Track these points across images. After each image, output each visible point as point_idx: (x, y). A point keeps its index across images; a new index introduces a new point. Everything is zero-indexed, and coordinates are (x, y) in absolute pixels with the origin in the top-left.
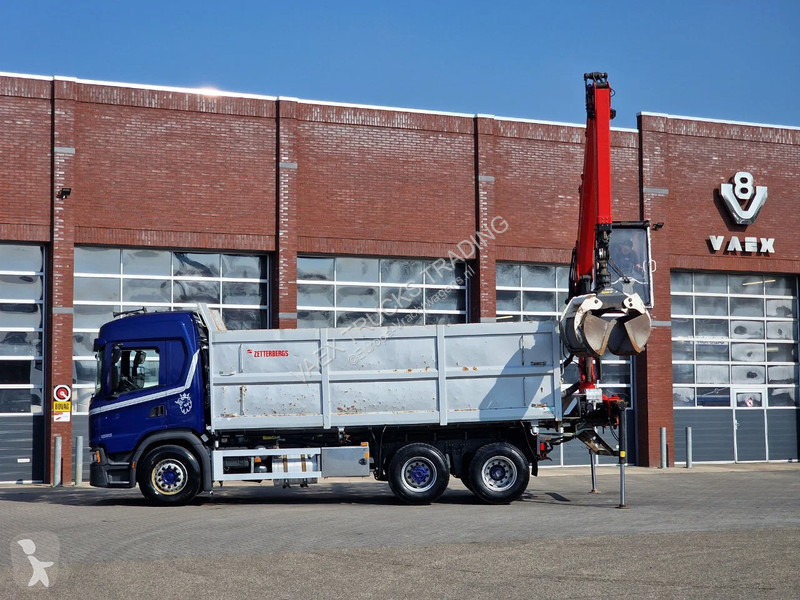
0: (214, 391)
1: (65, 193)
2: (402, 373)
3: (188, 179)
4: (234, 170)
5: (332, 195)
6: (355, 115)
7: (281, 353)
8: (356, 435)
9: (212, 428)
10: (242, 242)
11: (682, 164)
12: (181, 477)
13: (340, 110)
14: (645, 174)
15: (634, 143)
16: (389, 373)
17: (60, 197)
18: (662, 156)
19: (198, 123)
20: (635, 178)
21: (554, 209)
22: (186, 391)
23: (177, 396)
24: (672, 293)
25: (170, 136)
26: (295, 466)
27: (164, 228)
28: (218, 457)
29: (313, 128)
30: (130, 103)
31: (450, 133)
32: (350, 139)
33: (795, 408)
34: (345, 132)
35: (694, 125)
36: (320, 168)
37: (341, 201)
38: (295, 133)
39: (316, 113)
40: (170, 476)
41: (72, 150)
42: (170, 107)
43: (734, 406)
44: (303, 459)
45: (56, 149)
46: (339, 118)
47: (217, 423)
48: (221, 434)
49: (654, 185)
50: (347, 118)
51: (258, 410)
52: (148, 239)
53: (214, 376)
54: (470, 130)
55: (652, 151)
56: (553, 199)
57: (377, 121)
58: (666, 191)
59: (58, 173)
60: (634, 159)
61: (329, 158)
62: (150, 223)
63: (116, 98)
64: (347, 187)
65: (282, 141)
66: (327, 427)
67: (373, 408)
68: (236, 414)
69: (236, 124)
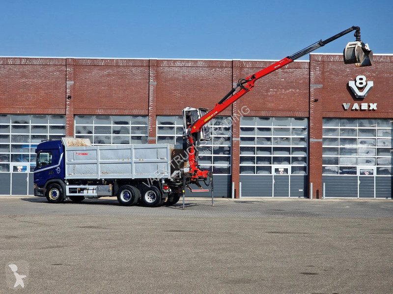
0: (66, 166)
1: (69, 97)
2: (121, 161)
3: (115, 90)
4: (133, 86)
5: (171, 93)
6: (181, 63)
7: (86, 154)
8: (109, 181)
9: (66, 178)
10: (135, 112)
11: (331, 74)
12: (58, 194)
13: (175, 61)
14: (311, 79)
15: (307, 66)
16: (117, 161)
17: (68, 98)
18: (320, 71)
19: (119, 70)
20: (307, 81)
21: (268, 95)
22: (59, 166)
23: (56, 168)
24: (323, 127)
25: (109, 75)
26: (90, 191)
27: (106, 108)
28: (67, 188)
29: (164, 69)
30: (94, 64)
31: (222, 67)
32: (179, 72)
33: (391, 176)
34: (176, 69)
35: (337, 57)
36: (167, 84)
37: (175, 95)
38: (156, 71)
39: (165, 63)
40: (55, 194)
41: (73, 82)
42: (108, 65)
43: (358, 175)
44: (93, 189)
45: (67, 82)
46: (175, 64)
47: (67, 177)
48: (68, 180)
49: (315, 83)
50: (178, 64)
51: (79, 172)
52: (99, 112)
53: (66, 161)
54: (230, 65)
55: (315, 69)
56: (267, 91)
57: (190, 64)
58: (322, 85)
59: (68, 90)
60: (307, 73)
61: (171, 79)
62: (101, 106)
63: (89, 63)
64: (177, 90)
65: (150, 74)
66: (99, 179)
67: (113, 173)
68: (73, 174)
69: (134, 69)
